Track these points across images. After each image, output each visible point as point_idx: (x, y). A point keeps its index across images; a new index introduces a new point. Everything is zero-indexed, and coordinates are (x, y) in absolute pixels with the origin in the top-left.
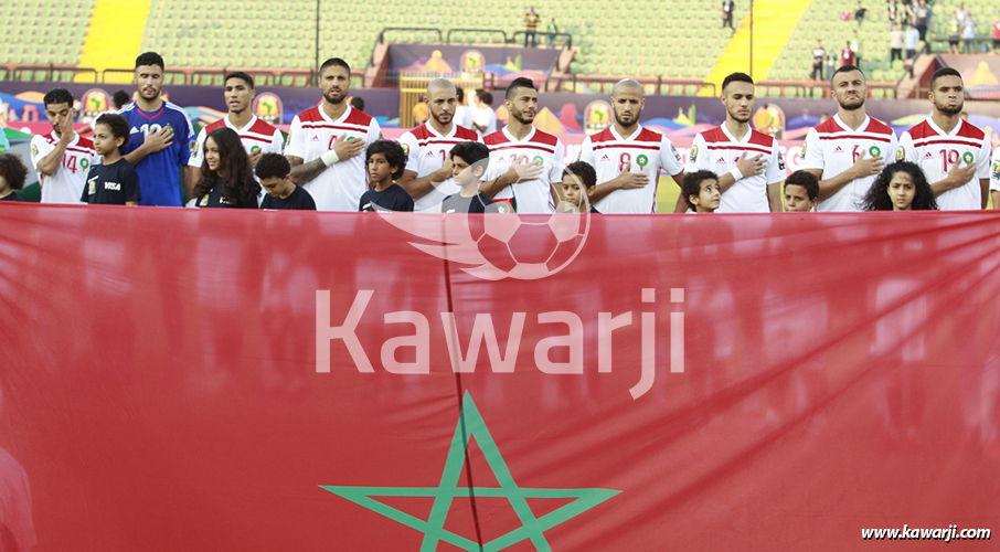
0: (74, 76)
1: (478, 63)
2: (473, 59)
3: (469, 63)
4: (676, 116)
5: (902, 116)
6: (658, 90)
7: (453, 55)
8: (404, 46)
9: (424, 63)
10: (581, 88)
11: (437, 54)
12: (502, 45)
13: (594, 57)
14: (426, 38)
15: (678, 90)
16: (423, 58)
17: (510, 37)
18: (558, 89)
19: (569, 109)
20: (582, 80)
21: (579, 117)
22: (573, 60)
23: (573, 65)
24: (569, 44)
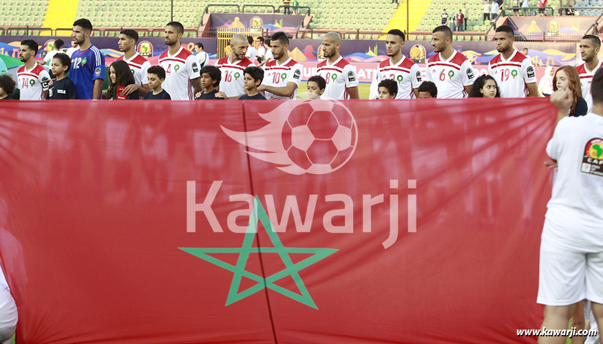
0: (40, 33)
1: (259, 24)
2: (257, 21)
3: (254, 24)
4: (368, 51)
5: (490, 51)
6: (358, 37)
7: (246, 19)
8: (219, 14)
9: (230, 24)
10: (315, 36)
11: (237, 19)
12: (272, 13)
13: (322, 20)
14: (231, 10)
15: (368, 37)
16: (229, 21)
17: (276, 9)
18: (303, 37)
19: (309, 48)
20: (316, 32)
21: (315, 52)
22: (311, 21)
23: (311, 24)
24: (309, 13)
